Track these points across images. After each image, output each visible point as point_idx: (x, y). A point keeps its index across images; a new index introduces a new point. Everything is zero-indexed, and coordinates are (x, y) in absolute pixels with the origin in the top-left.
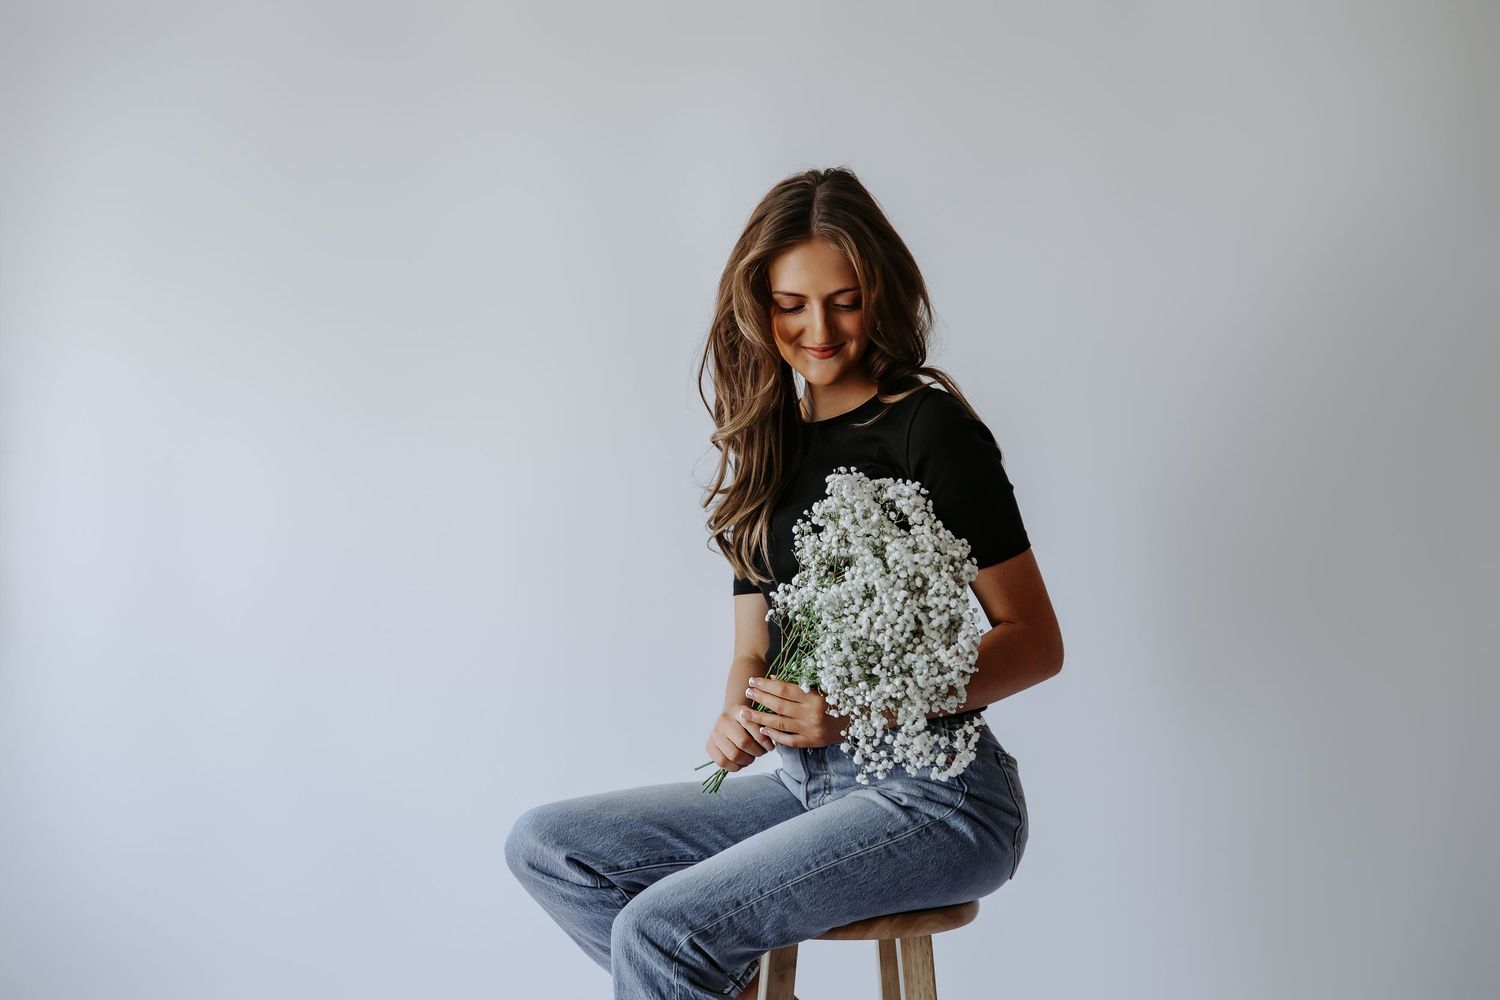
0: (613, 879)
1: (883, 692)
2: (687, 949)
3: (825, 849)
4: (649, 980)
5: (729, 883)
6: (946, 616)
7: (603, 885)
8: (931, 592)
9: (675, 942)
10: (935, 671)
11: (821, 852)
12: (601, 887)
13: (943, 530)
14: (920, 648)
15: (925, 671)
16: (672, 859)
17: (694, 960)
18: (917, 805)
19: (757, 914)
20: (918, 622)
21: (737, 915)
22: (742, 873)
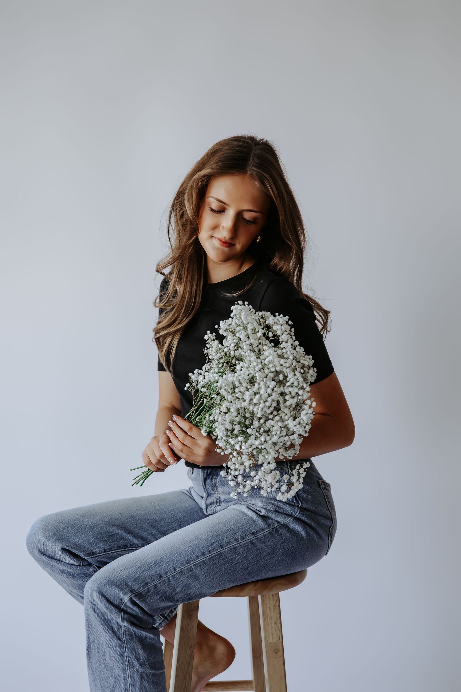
0: (90, 561)
1: (253, 444)
2: (129, 604)
3: (214, 543)
4: (106, 623)
5: (156, 563)
6: (295, 400)
7: (84, 564)
8: (288, 384)
9: (121, 600)
10: (284, 433)
11: (212, 544)
12: (83, 565)
13: (298, 347)
14: (277, 418)
15: (278, 433)
16: (126, 546)
17: (133, 610)
18: (270, 515)
19: (172, 582)
20: (278, 402)
21: (160, 583)
22: (163, 557)
